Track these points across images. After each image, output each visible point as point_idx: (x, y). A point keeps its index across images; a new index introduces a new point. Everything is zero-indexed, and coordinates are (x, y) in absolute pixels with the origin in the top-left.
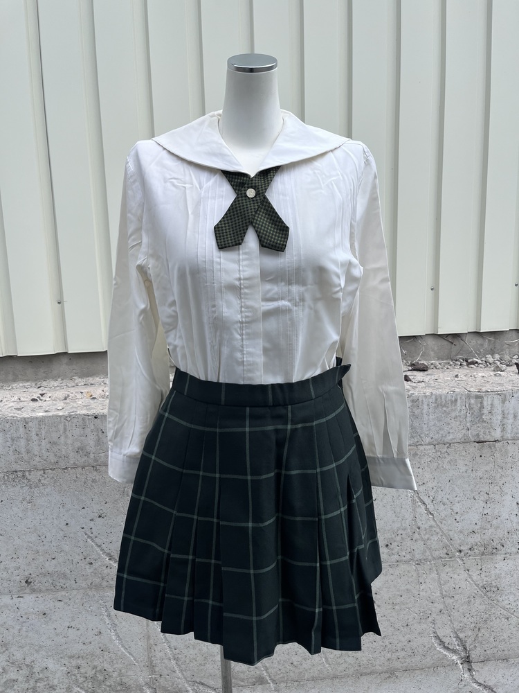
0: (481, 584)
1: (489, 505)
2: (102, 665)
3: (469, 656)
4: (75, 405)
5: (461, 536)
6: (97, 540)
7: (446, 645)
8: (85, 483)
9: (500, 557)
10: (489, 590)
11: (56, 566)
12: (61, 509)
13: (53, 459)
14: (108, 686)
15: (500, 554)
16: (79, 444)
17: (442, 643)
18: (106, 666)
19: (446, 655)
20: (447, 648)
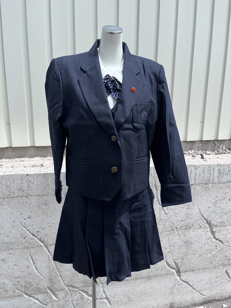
0: (184, 241)
1: (188, 210)
2: (29, 280)
3: (179, 270)
4: (17, 170)
5: (178, 223)
6: (27, 228)
7: (170, 265)
8: (22, 203)
9: (192, 230)
10: (187, 243)
11: (9, 239)
12: (11, 215)
13: (8, 193)
14: (32, 289)
15: (192, 229)
16: (20, 187)
17: (169, 265)
18: (31, 281)
19: (170, 270)
20: (171, 267)
